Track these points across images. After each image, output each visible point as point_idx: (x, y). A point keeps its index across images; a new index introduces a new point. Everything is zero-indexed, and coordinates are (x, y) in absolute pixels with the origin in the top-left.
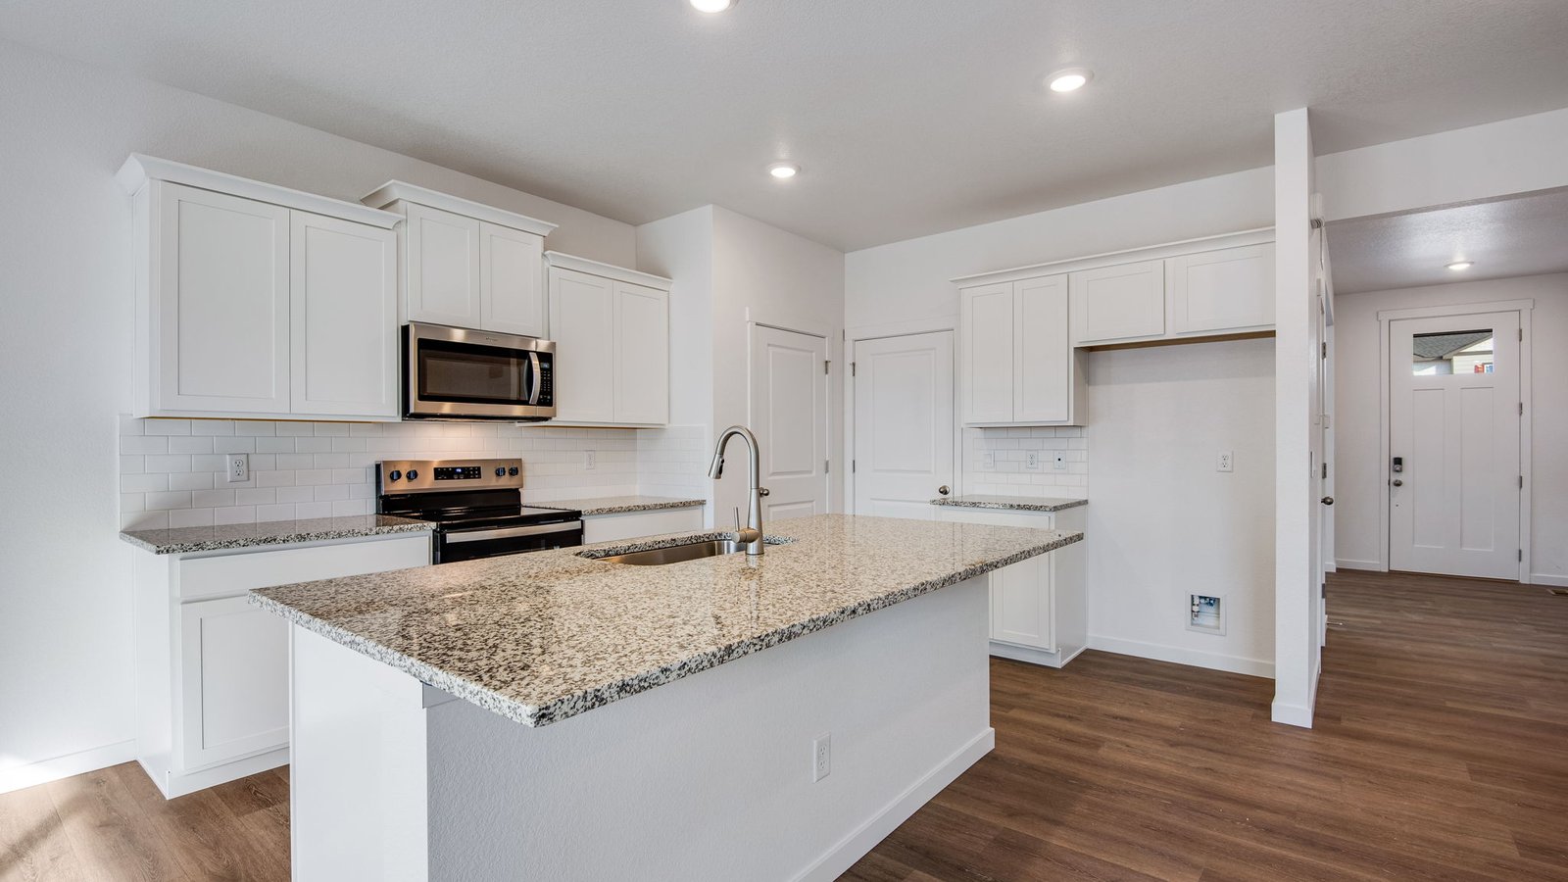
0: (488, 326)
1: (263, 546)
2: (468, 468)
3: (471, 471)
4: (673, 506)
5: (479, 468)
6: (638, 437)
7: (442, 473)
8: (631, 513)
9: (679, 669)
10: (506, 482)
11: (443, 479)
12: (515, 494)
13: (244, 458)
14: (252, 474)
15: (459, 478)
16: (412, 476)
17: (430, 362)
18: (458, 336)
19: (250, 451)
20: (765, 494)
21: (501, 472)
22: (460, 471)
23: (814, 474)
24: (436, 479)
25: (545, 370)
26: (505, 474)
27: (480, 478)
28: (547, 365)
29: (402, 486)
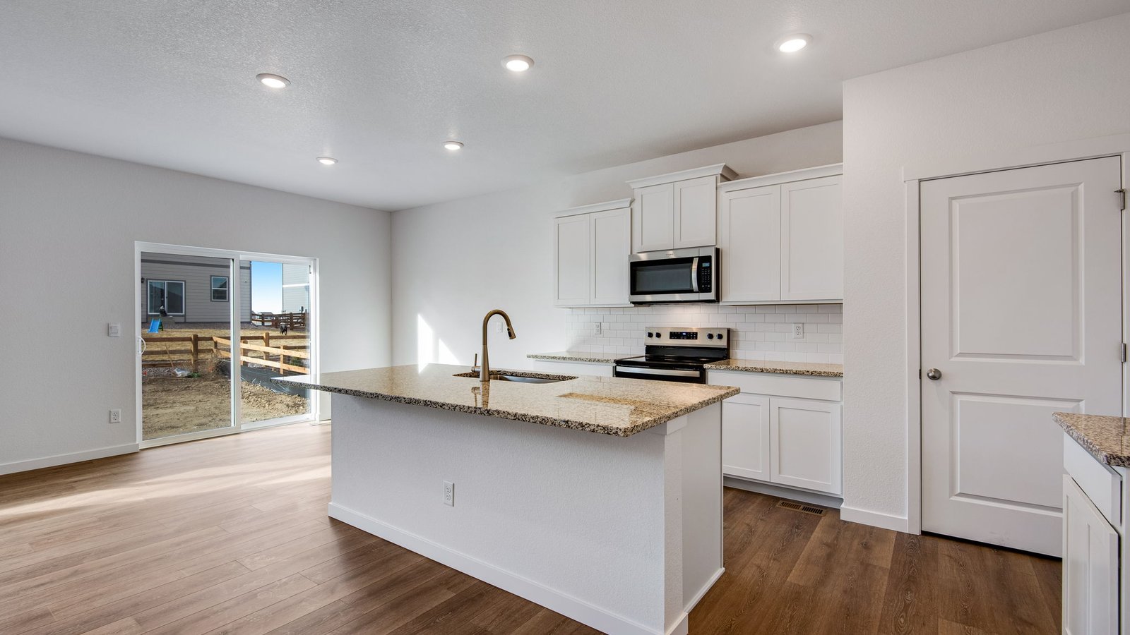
1: (553, 360)
2: (690, 333)
3: (691, 335)
5: (697, 333)
7: (674, 335)
11: (675, 338)
12: (727, 351)
15: (683, 339)
16: (658, 335)
19: (602, 321)
20: (936, 376)
21: (711, 336)
22: (684, 334)
23: (1082, 361)
24: (671, 338)
25: (705, 268)
26: (715, 337)
27: (696, 339)
28: (707, 265)
29: (655, 341)
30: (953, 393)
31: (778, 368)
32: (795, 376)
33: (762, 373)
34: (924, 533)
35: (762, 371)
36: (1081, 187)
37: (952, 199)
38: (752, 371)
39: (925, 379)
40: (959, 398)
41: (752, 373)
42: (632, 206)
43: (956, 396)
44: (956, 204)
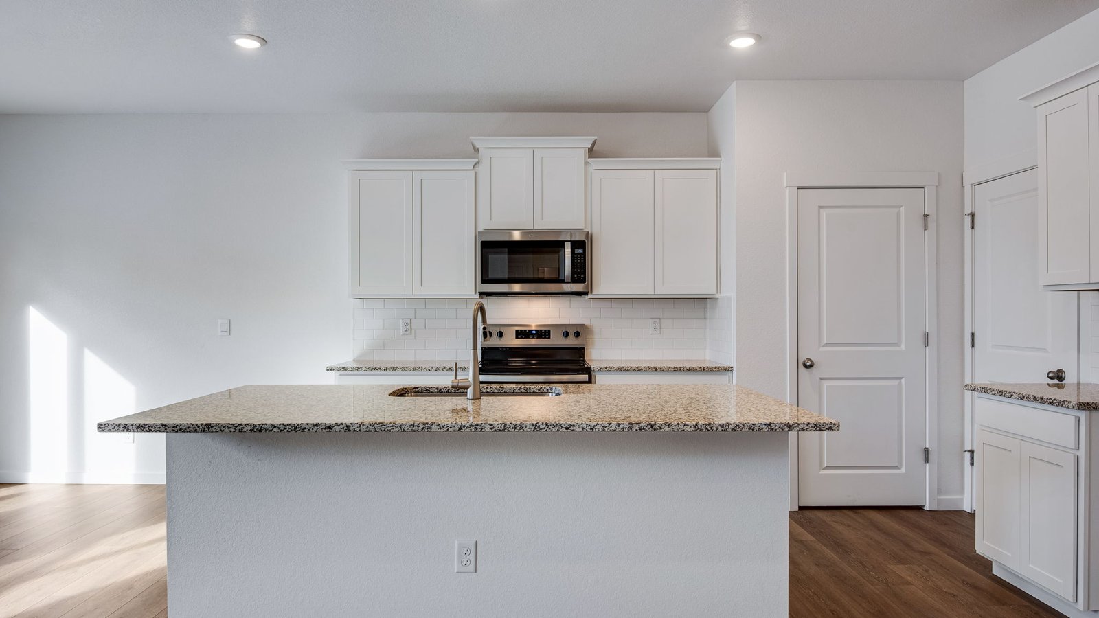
0: (540, 225)
2: (541, 330)
3: (543, 333)
4: (690, 370)
5: (549, 331)
6: (708, 306)
7: (521, 334)
8: (639, 373)
9: (174, 427)
10: (571, 342)
11: (522, 338)
12: (580, 351)
13: (408, 321)
14: (413, 331)
15: (533, 338)
16: (501, 335)
17: (491, 257)
18: (517, 236)
19: (412, 317)
20: (809, 365)
21: (567, 334)
22: (534, 332)
23: (903, 347)
24: (517, 337)
25: (579, 254)
26: (571, 336)
27: (549, 338)
28: (580, 251)
29: (494, 342)
30: (821, 379)
31: (672, 366)
32: (689, 373)
33: (656, 373)
34: (801, 508)
35: (656, 370)
36: (902, 209)
37: (820, 207)
38: (646, 371)
39: (802, 368)
40: (826, 383)
41: (645, 373)
42: (475, 168)
43: (823, 382)
44: (824, 213)
